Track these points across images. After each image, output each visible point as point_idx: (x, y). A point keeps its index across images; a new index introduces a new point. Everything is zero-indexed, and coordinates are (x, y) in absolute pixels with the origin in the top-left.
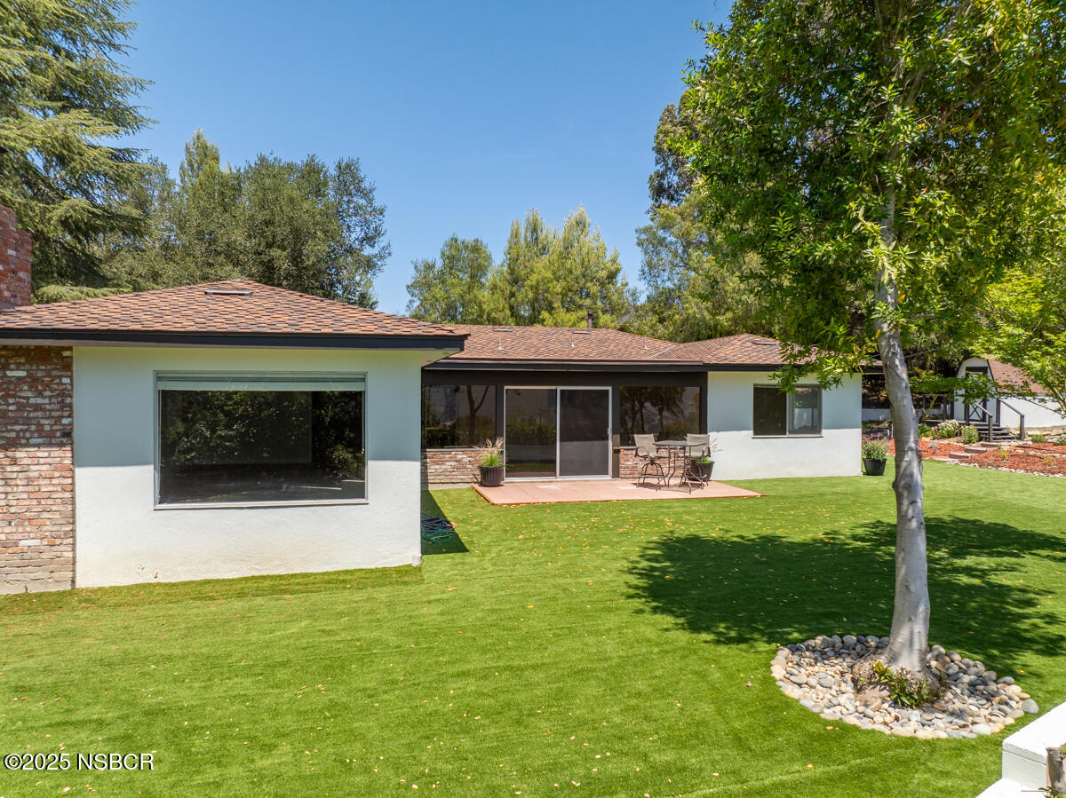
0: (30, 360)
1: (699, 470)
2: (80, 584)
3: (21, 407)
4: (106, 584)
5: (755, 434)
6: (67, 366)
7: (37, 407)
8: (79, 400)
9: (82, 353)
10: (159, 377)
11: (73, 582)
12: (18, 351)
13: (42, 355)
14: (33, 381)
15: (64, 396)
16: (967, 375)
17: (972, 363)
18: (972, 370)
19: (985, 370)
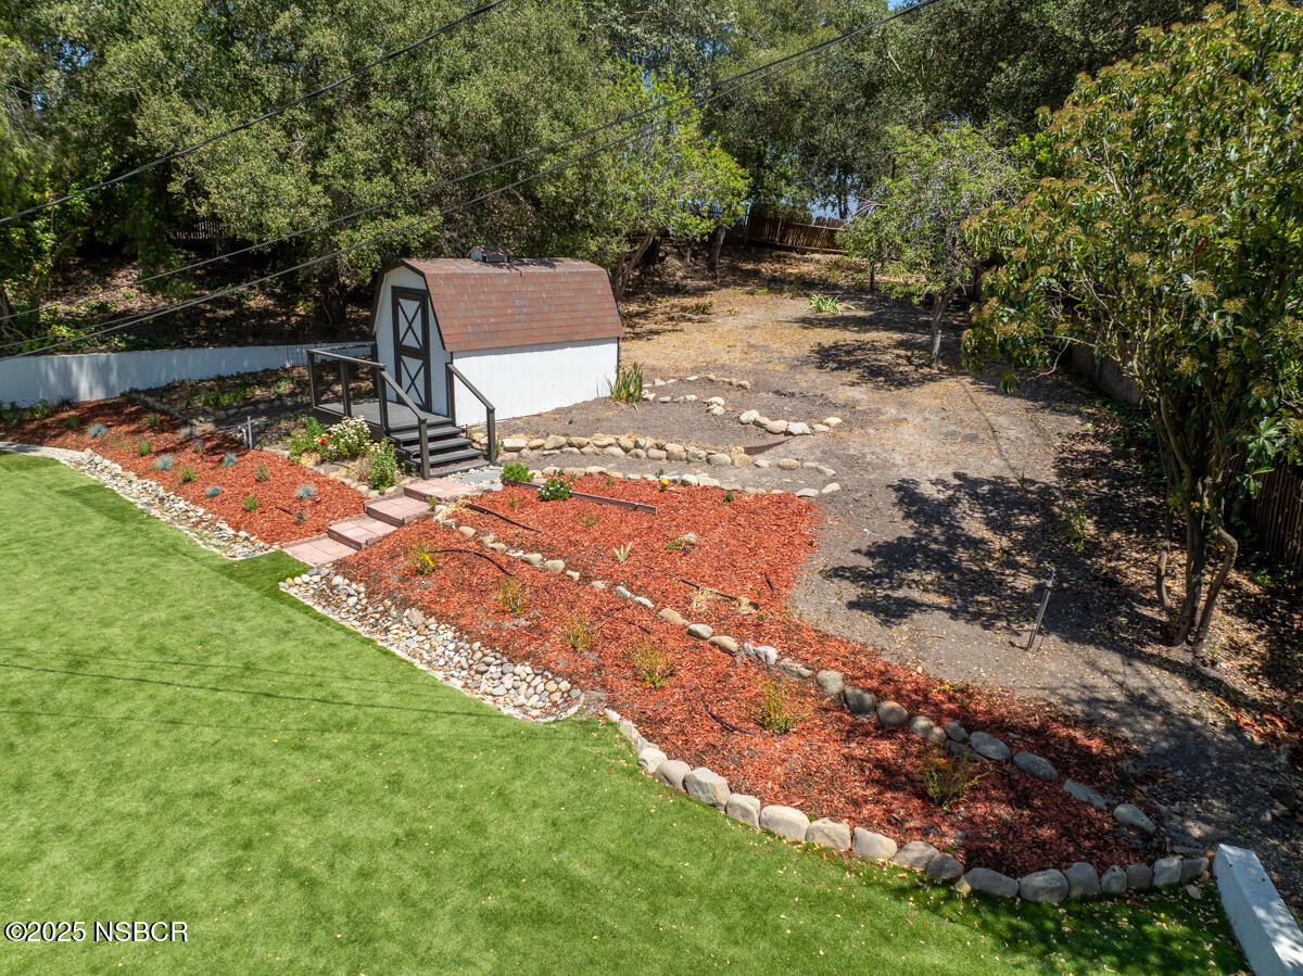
16: (396, 305)
17: (398, 277)
18: (399, 293)
19: (423, 297)
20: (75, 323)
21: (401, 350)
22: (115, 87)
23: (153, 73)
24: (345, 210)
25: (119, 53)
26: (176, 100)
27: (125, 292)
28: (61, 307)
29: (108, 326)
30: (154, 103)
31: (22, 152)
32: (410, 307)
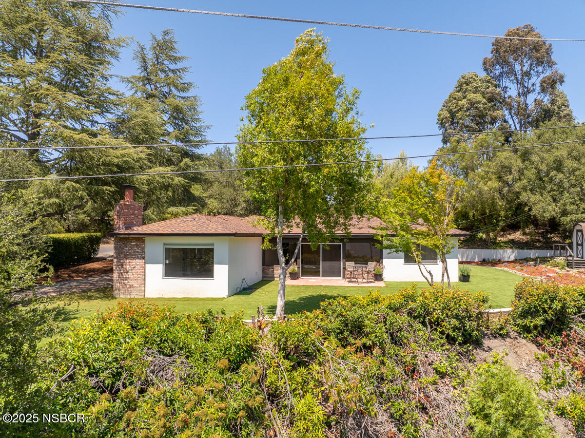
0: (136, 240)
1: (378, 277)
2: (146, 296)
3: (134, 252)
4: (151, 297)
5: (405, 262)
6: (144, 242)
7: (138, 252)
8: (147, 250)
9: (147, 239)
10: (164, 244)
11: (144, 295)
12: (134, 238)
13: (138, 239)
14: (137, 245)
15: (143, 249)
16: (577, 234)
17: (578, 228)
18: (578, 231)
19: (581, 231)
20: (505, 243)
21: (578, 245)
22: (517, 190)
23: (524, 189)
24: (565, 213)
25: (519, 184)
26: (528, 192)
27: (517, 236)
28: (502, 239)
29: (515, 244)
30: (524, 194)
31: (500, 204)
32: (580, 234)
